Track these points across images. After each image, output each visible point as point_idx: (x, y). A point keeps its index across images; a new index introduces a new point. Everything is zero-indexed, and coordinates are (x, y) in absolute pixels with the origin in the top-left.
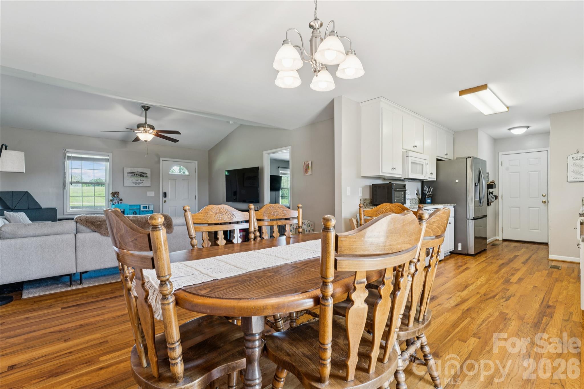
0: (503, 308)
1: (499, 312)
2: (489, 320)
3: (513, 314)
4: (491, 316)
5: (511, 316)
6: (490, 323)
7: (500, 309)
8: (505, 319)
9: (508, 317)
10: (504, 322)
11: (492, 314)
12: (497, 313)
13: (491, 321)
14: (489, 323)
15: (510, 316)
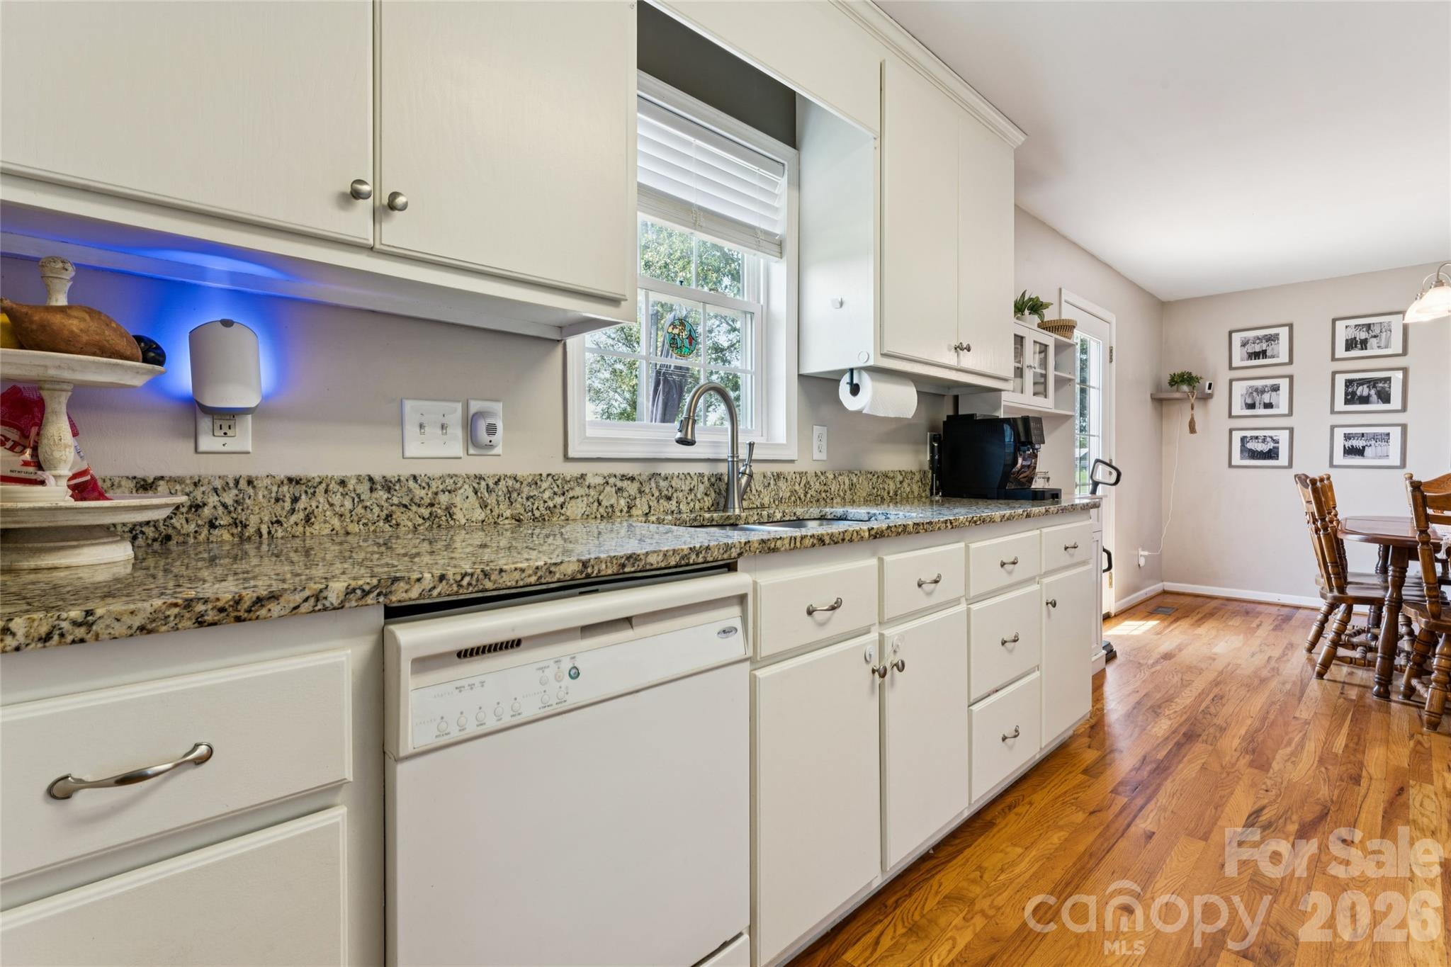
0: (1265, 783)
1: (1271, 771)
2: (1289, 750)
3: (1236, 764)
4: (1289, 759)
5: (1241, 758)
6: (1285, 742)
7: (1270, 778)
8: (1254, 751)
9: (1248, 758)
10: (1255, 744)
11: (1289, 764)
12: (1276, 766)
13: (1286, 746)
14: (1289, 743)
15: (1244, 758)
